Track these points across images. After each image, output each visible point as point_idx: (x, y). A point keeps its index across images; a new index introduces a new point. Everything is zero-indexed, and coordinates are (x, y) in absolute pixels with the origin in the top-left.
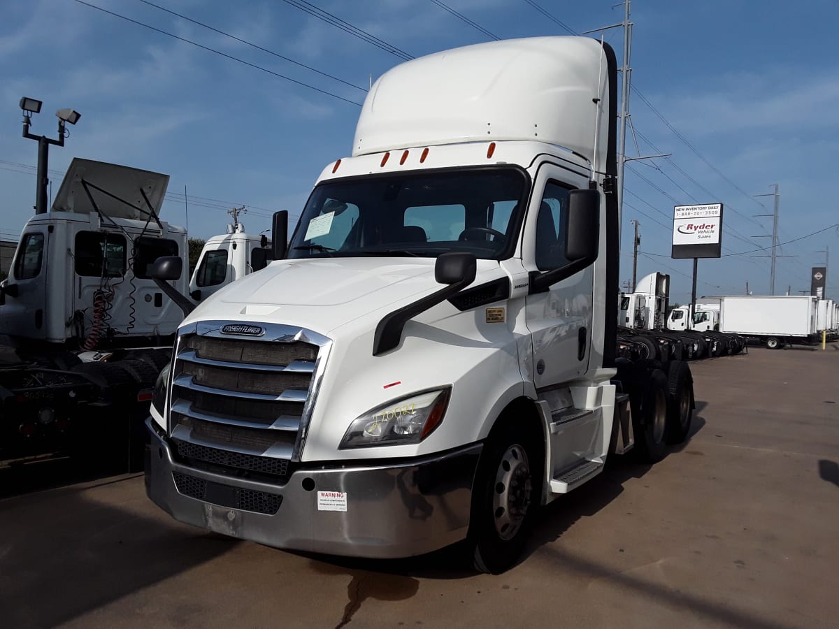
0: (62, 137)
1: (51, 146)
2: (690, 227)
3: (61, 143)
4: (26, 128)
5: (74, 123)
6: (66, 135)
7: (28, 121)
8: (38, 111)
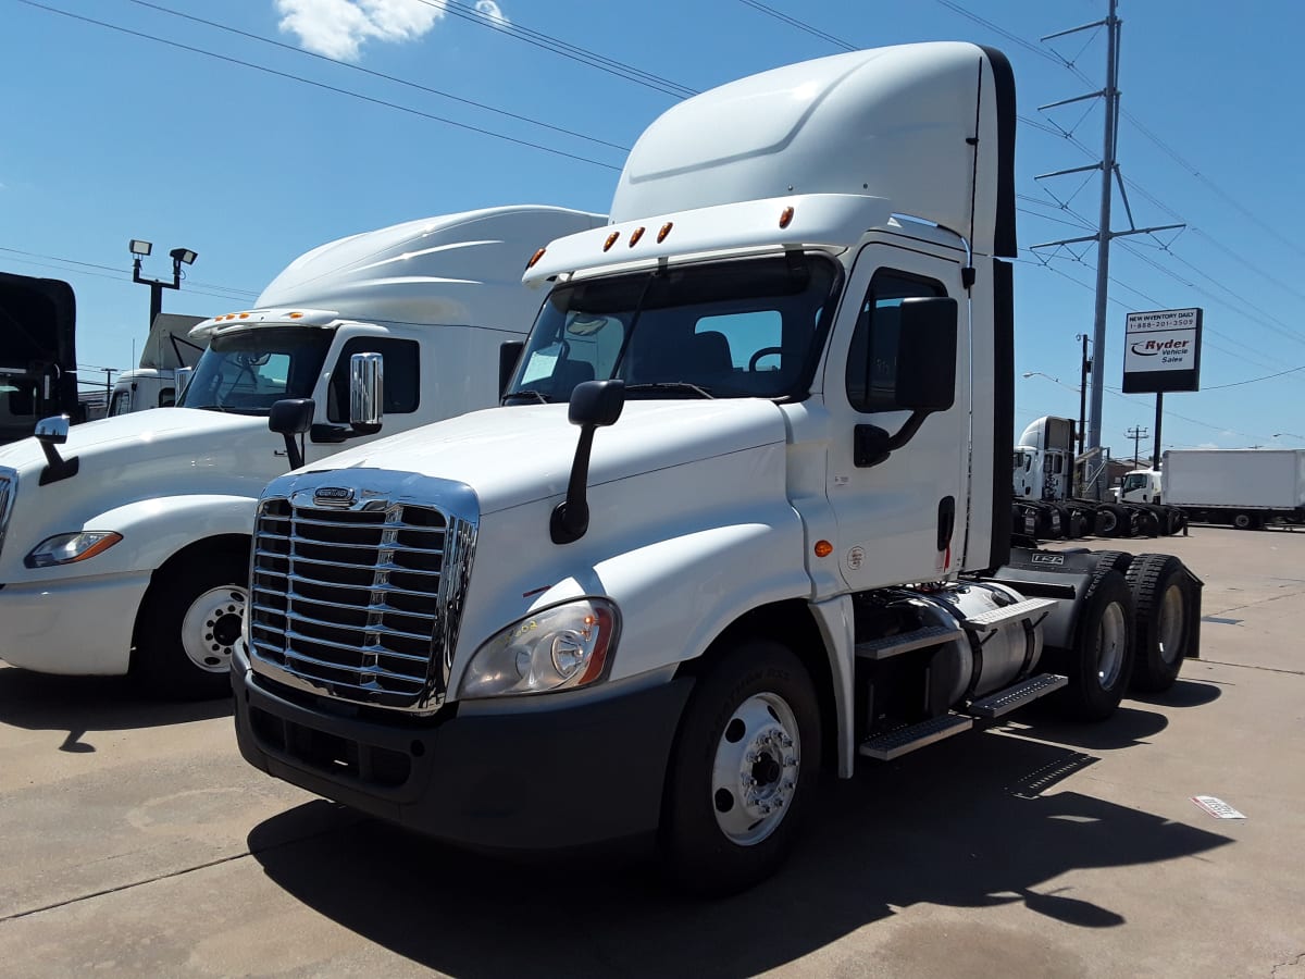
0: (177, 279)
1: (164, 289)
2: (1150, 344)
3: (176, 286)
4: (136, 273)
5: (191, 263)
6: (181, 276)
7: (138, 264)
8: (149, 254)
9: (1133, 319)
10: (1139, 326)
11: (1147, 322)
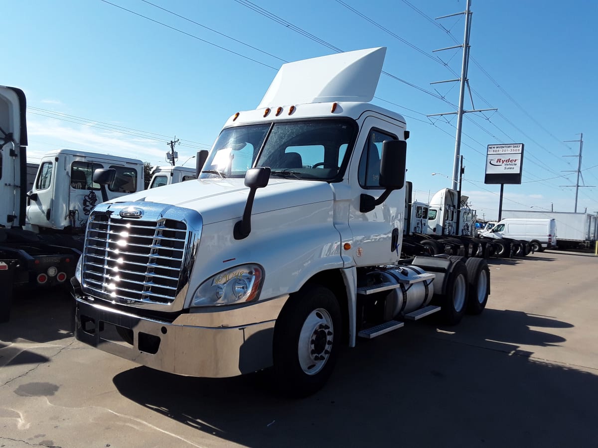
9: (491, 148)
10: (494, 151)
11: (497, 149)
